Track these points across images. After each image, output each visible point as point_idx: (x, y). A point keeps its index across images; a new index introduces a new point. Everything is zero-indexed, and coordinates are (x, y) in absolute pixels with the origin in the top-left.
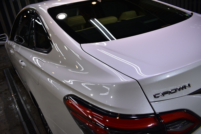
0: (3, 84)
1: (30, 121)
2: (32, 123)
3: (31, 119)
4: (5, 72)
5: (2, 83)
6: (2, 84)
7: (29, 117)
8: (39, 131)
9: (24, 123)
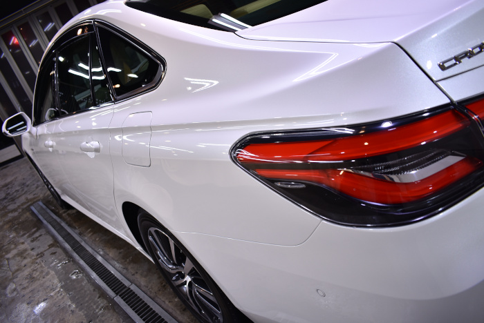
0: (40, 236)
1: (132, 291)
2: (136, 295)
3: (133, 287)
4: (36, 211)
5: (37, 235)
6: (37, 238)
7: (127, 283)
8: (160, 306)
9: (118, 299)
